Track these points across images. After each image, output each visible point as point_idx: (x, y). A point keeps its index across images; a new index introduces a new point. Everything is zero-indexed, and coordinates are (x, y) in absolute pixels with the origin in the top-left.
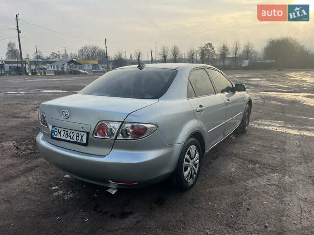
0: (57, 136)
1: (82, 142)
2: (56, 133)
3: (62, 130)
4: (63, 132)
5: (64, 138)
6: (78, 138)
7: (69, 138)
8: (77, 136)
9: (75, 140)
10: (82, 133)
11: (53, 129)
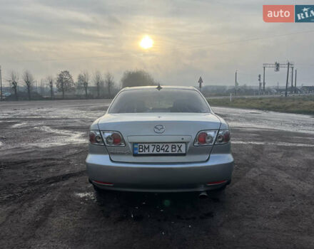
0: (143, 153)
1: (180, 152)
2: (141, 150)
3: (150, 145)
4: (151, 148)
5: (155, 152)
6: (174, 150)
7: (162, 152)
8: (172, 148)
9: (170, 152)
10: (180, 145)
11: (136, 146)
